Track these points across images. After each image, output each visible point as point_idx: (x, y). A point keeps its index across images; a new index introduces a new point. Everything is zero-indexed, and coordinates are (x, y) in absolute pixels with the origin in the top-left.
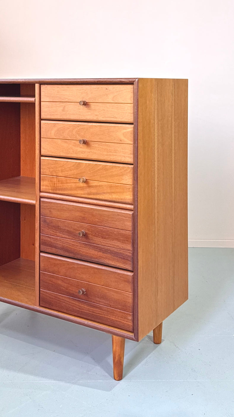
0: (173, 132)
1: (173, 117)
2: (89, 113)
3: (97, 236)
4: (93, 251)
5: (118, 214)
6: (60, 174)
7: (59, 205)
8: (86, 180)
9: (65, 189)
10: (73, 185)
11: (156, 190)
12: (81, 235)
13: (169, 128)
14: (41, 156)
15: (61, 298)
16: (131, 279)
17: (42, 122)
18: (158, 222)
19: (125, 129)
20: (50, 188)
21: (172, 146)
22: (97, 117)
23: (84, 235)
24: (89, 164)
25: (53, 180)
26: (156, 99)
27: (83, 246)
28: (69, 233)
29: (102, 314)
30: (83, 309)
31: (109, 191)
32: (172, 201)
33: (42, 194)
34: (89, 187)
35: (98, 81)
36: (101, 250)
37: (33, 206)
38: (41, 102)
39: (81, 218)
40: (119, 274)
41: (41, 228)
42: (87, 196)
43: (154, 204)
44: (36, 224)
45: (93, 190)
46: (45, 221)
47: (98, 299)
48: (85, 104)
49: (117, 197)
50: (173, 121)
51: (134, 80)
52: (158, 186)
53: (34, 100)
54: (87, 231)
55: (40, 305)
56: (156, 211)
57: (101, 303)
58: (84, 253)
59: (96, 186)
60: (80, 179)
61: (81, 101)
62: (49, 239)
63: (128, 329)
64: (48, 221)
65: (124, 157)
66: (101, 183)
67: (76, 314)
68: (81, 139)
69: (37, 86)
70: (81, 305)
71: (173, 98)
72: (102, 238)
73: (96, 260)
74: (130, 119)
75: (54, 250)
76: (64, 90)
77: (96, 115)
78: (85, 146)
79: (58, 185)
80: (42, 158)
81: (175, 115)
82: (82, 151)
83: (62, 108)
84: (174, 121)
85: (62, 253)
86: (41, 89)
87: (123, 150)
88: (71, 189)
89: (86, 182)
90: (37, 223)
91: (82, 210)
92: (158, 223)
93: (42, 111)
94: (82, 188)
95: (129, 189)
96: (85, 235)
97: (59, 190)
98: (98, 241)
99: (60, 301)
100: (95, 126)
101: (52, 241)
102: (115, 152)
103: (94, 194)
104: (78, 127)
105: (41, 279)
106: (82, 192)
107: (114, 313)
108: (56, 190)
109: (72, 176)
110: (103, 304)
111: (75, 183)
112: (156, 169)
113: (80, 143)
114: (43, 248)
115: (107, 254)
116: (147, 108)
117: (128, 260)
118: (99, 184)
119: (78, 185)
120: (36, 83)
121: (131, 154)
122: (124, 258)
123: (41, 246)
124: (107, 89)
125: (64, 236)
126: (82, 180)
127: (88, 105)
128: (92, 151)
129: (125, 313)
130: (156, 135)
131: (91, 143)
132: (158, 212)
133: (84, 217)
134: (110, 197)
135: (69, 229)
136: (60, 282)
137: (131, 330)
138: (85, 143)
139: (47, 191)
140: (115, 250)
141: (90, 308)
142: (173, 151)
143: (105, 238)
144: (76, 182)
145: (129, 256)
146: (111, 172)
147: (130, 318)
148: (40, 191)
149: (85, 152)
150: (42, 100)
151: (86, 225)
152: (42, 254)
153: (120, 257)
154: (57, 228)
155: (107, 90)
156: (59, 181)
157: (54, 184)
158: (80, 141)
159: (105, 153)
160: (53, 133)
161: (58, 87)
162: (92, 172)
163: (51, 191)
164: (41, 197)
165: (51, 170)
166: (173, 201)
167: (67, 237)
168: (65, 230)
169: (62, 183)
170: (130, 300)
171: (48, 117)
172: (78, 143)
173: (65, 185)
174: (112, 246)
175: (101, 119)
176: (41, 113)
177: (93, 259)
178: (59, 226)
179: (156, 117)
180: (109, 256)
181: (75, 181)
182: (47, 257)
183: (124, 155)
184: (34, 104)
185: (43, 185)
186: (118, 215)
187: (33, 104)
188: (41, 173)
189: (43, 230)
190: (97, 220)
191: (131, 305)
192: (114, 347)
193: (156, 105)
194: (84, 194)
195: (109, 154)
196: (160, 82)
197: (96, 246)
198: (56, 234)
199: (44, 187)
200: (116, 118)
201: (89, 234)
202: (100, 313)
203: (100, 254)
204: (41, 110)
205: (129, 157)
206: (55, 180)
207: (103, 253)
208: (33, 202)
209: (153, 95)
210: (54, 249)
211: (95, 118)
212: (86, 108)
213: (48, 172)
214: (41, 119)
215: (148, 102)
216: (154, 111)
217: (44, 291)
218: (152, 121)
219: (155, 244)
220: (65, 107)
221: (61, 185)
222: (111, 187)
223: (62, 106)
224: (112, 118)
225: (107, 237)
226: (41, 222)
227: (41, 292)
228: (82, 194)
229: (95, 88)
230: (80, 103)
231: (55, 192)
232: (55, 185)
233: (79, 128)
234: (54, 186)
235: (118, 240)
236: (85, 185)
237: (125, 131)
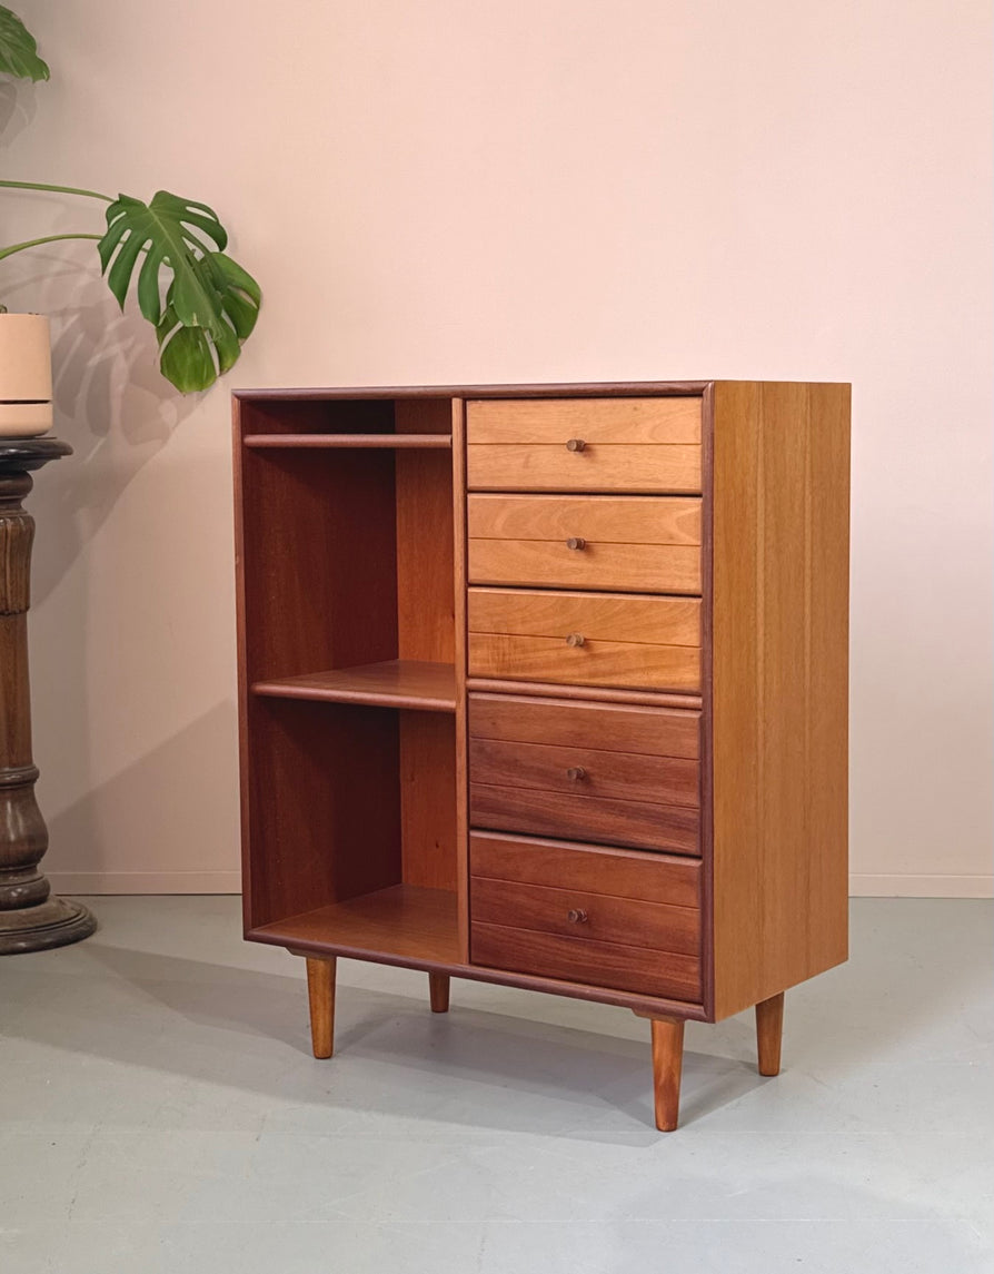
0: (808, 521)
1: (807, 483)
2: (592, 471)
3: (613, 779)
4: (604, 815)
5: (666, 721)
6: (519, 629)
7: (516, 708)
8: (585, 639)
9: (531, 667)
10: (553, 655)
11: (760, 664)
12: (575, 776)
13: (797, 509)
14: (469, 584)
15: (525, 937)
16: (695, 875)
17: (471, 497)
18: (764, 745)
19: (680, 508)
20: (495, 665)
21: (804, 559)
22: (611, 480)
23: (582, 779)
24: (593, 601)
25: (501, 645)
26: (761, 435)
27: (579, 804)
28: (544, 775)
29: (626, 968)
30: (580, 960)
31: (643, 665)
32: (804, 700)
33: (473, 683)
34: (594, 657)
35: (613, 390)
36: (623, 811)
37: (449, 715)
38: (469, 447)
39: (572, 735)
40: (667, 865)
41: (471, 768)
42: (587, 681)
43: (756, 699)
44: (458, 760)
45: (602, 666)
46: (481, 750)
47: (615, 931)
48: (582, 448)
49: (662, 678)
50: (807, 493)
51: (703, 385)
52: (766, 655)
53: (449, 441)
54: (588, 768)
55: (473, 959)
56: (760, 719)
57: (624, 941)
58: (581, 823)
59: (610, 655)
60: (569, 638)
61: (570, 442)
62: (492, 795)
63: (690, 997)
64: (488, 749)
65: (680, 578)
66: (621, 647)
67: (562, 973)
68: (572, 537)
69: (456, 403)
70: (574, 950)
71: (808, 434)
72: (627, 781)
73: (611, 836)
74: (693, 481)
75: (504, 821)
76: (525, 413)
77: (610, 476)
78: (582, 555)
79: (512, 657)
80: (471, 590)
81: (812, 477)
82: (577, 569)
83: (522, 460)
84: (811, 493)
85: (525, 825)
86: (468, 411)
87: (678, 562)
88: (547, 666)
89: (584, 644)
90: (460, 755)
91: (575, 716)
92: (765, 748)
93: (469, 469)
94: (575, 662)
95: (692, 656)
96: (584, 778)
97: (517, 668)
98: (616, 788)
99: (524, 946)
100: (607, 503)
101: (500, 798)
102: (659, 568)
103: (604, 674)
104: (564, 506)
105: (472, 894)
106: (576, 671)
107: (656, 961)
108: (508, 670)
109: (551, 633)
110: (629, 942)
111: (557, 648)
112: (760, 610)
113: (570, 547)
114: (480, 817)
115: (636, 819)
116: (736, 457)
117: (689, 830)
118: (617, 649)
119: (564, 653)
120: (456, 396)
121: (696, 570)
122: (680, 827)
123: (472, 812)
124: (635, 409)
125: (529, 784)
126: (574, 641)
127: (589, 450)
128: (600, 567)
129: (682, 959)
130: (761, 525)
131: (598, 548)
132: (765, 721)
133: (579, 735)
134: (646, 679)
135: (542, 766)
136: (521, 899)
137: (697, 998)
138: (582, 546)
139: (486, 673)
140: (659, 809)
141: (597, 955)
142: (808, 572)
143: (633, 782)
144: (560, 648)
145: (690, 820)
146: (648, 617)
147: (695, 968)
148: (468, 676)
149: (581, 571)
150: (469, 442)
151: (586, 753)
152: (474, 834)
153: (670, 826)
154: (513, 765)
155: (636, 413)
156: (515, 647)
157: (504, 655)
158: (569, 543)
159: (633, 571)
160: (499, 525)
161: (511, 407)
162: (599, 618)
163: (495, 674)
164: (469, 690)
165: (496, 619)
166: (807, 699)
167: (539, 785)
168: (532, 767)
169: (523, 652)
170: (695, 926)
171: (486, 484)
172: (564, 547)
173: (531, 655)
174: (651, 800)
175: (621, 485)
176: (469, 474)
177: (603, 836)
178: (517, 760)
179: (759, 479)
180: (643, 823)
181: (555, 645)
182: (488, 839)
183: (679, 573)
184: (451, 450)
185: (475, 660)
186: (666, 723)
187: (447, 452)
188: (470, 628)
189: (475, 772)
190: (613, 738)
191: (698, 938)
192: (657, 1050)
193: (761, 449)
194: (580, 676)
195: (642, 571)
196: (771, 393)
197: (611, 804)
198: (510, 781)
199: (478, 665)
200: (660, 481)
201: (593, 775)
202: (623, 964)
203: (622, 821)
204: (469, 465)
205: (691, 578)
206: (506, 645)
207: (629, 817)
208: (450, 704)
209: (751, 423)
210: (505, 818)
211: (607, 485)
212: (584, 459)
213: (486, 625)
214: (467, 491)
215: (738, 440)
216: (756, 466)
217: (481, 927)
218: (750, 490)
219: (757, 798)
220: (529, 456)
221: (522, 656)
222: (647, 654)
223: (523, 454)
224: (650, 481)
225: (638, 778)
226: (471, 753)
227: (473, 928)
228: (574, 676)
229: (607, 408)
230: (568, 445)
231: (505, 674)
232: (507, 658)
233: (565, 510)
234: (503, 661)
235: (664, 783)
236: (582, 653)
237: (682, 513)
